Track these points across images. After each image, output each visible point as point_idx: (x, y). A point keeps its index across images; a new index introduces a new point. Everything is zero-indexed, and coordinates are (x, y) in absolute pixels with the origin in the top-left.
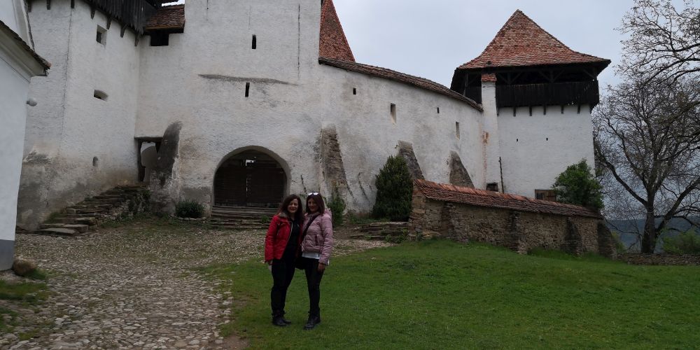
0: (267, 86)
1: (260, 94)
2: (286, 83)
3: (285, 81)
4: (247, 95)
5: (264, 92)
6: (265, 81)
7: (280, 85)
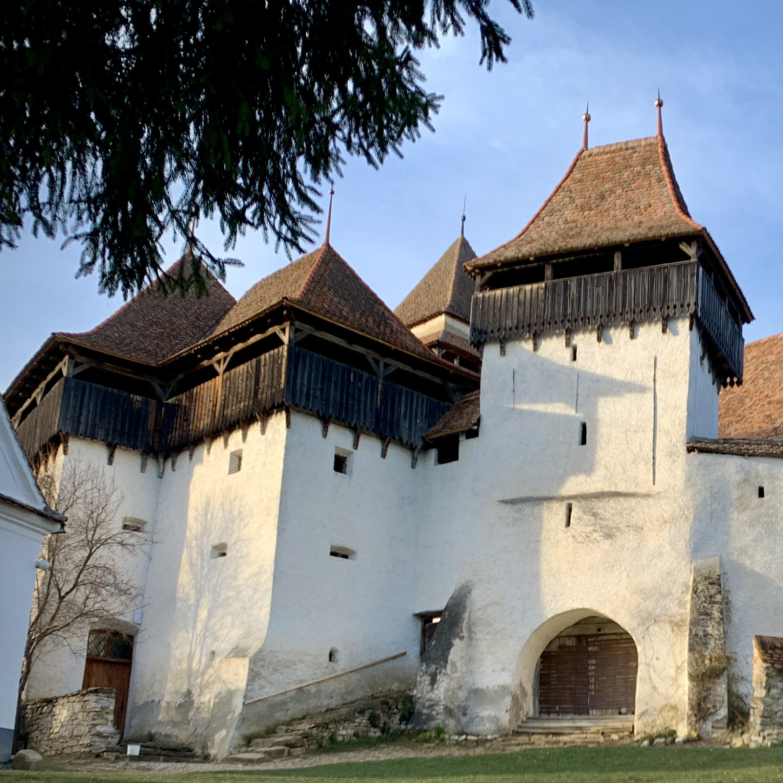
0: (602, 504)
1: (587, 518)
2: (633, 495)
3: (632, 489)
4: (568, 524)
5: (595, 515)
6: (600, 496)
7: (621, 499)
